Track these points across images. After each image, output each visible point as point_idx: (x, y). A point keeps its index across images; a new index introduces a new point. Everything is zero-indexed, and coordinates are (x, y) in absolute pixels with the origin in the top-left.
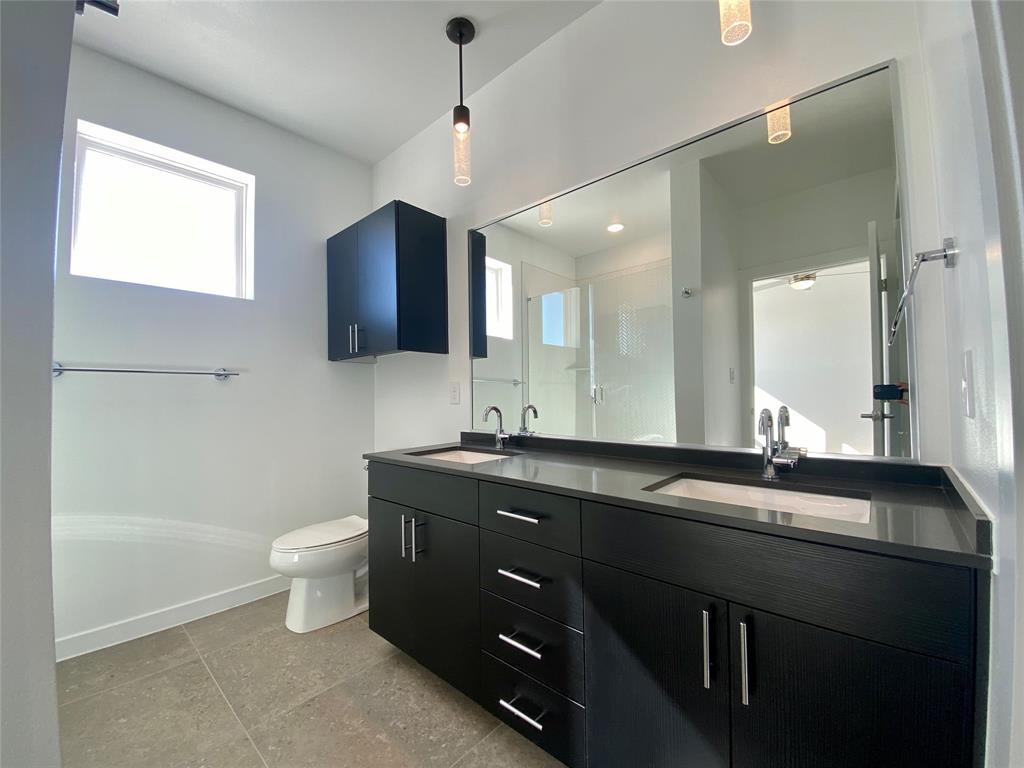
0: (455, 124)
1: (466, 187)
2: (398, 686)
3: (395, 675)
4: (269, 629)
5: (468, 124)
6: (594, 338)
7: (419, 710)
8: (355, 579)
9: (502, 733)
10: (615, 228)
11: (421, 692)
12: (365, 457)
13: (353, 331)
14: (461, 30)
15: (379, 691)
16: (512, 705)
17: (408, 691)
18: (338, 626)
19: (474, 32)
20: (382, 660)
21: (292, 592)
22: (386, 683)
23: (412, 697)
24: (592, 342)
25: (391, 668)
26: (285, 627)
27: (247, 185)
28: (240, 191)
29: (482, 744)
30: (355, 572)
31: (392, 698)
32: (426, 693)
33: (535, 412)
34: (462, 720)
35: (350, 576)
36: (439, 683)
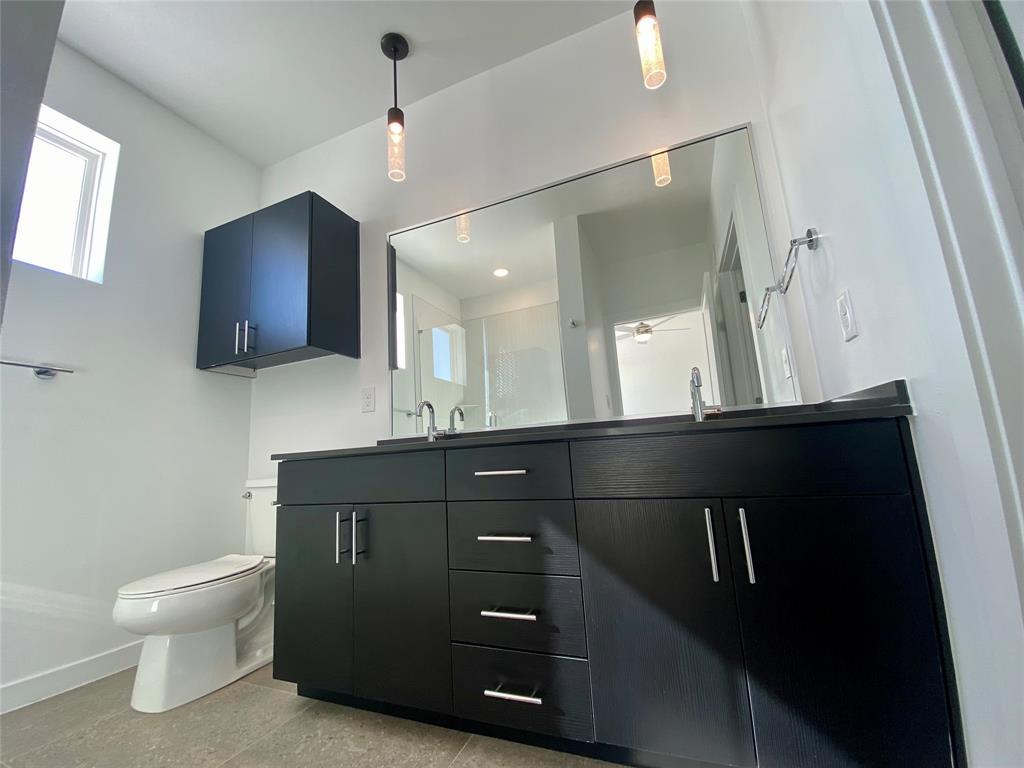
0: (389, 123)
1: (400, 183)
2: (327, 736)
3: (318, 726)
4: (106, 717)
5: (403, 125)
6: (489, 369)
7: (366, 751)
8: (238, 632)
9: (475, 746)
10: (501, 273)
11: (361, 734)
12: (274, 457)
13: (242, 330)
14: (395, 46)
15: (302, 746)
16: (499, 691)
17: (342, 738)
18: (215, 695)
19: (408, 51)
20: (293, 716)
21: (139, 668)
22: (307, 737)
23: (349, 742)
24: (486, 373)
25: (310, 721)
26: (134, 710)
27: (104, 155)
28: (93, 160)
29: (457, 762)
30: (237, 624)
31: (323, 749)
32: (368, 734)
33: (461, 414)
34: (423, 747)
35: (230, 629)
36: (380, 721)
